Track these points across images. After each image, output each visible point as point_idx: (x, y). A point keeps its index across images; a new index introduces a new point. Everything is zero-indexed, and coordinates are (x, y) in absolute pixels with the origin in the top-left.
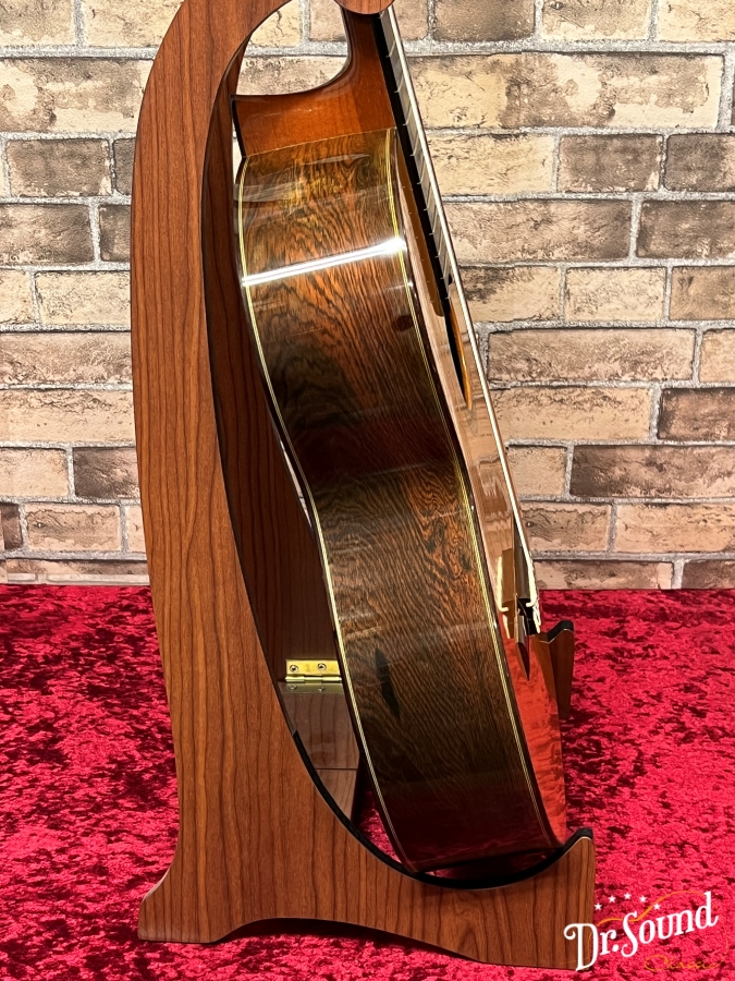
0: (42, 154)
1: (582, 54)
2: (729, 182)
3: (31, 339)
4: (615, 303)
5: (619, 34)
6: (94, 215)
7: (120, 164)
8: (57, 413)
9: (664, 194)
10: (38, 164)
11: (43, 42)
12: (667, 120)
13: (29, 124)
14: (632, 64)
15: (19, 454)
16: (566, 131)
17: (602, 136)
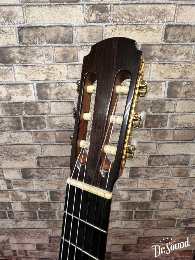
0: (28, 204)
1: (124, 190)
2: (151, 209)
3: (28, 230)
4: (130, 225)
5: (131, 187)
6: (37, 213)
7: (42, 206)
8: (33, 239)
9: (139, 210)
10: (27, 206)
11: (27, 189)
12: (140, 200)
13: (25, 200)
14: (134, 192)
15: (27, 244)
16: (121, 201)
17: (128, 202)
